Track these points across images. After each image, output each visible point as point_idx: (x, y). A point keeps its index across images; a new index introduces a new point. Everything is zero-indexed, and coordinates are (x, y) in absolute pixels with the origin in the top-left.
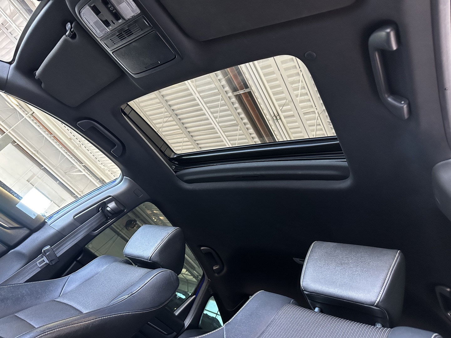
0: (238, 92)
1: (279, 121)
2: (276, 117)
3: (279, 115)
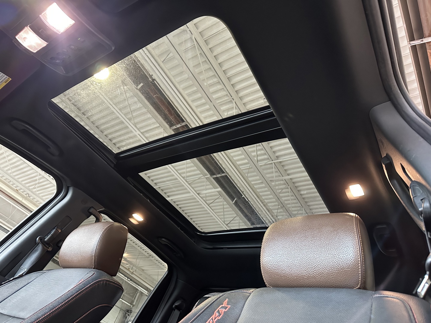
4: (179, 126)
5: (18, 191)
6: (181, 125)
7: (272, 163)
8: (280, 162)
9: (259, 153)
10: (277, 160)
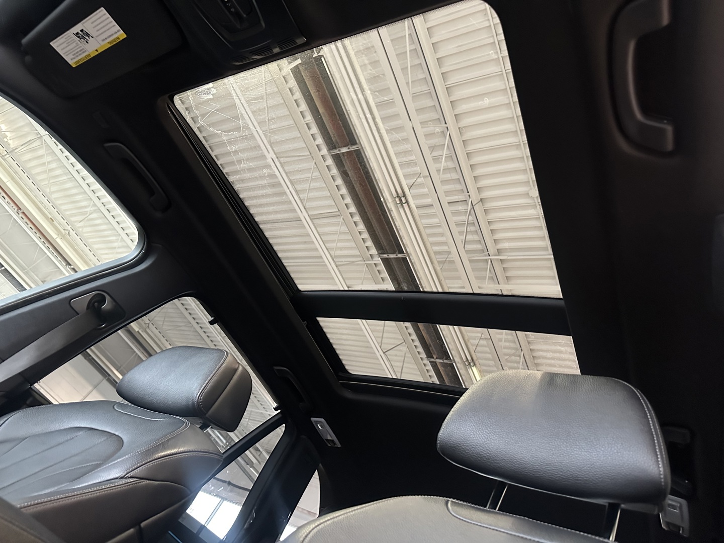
0: (337, 150)
1: (405, 205)
2: (401, 200)
3: (404, 196)
4: (344, 150)
5: (53, 221)
6: (349, 150)
7: (486, 261)
8: (501, 260)
9: (469, 237)
10: (497, 256)
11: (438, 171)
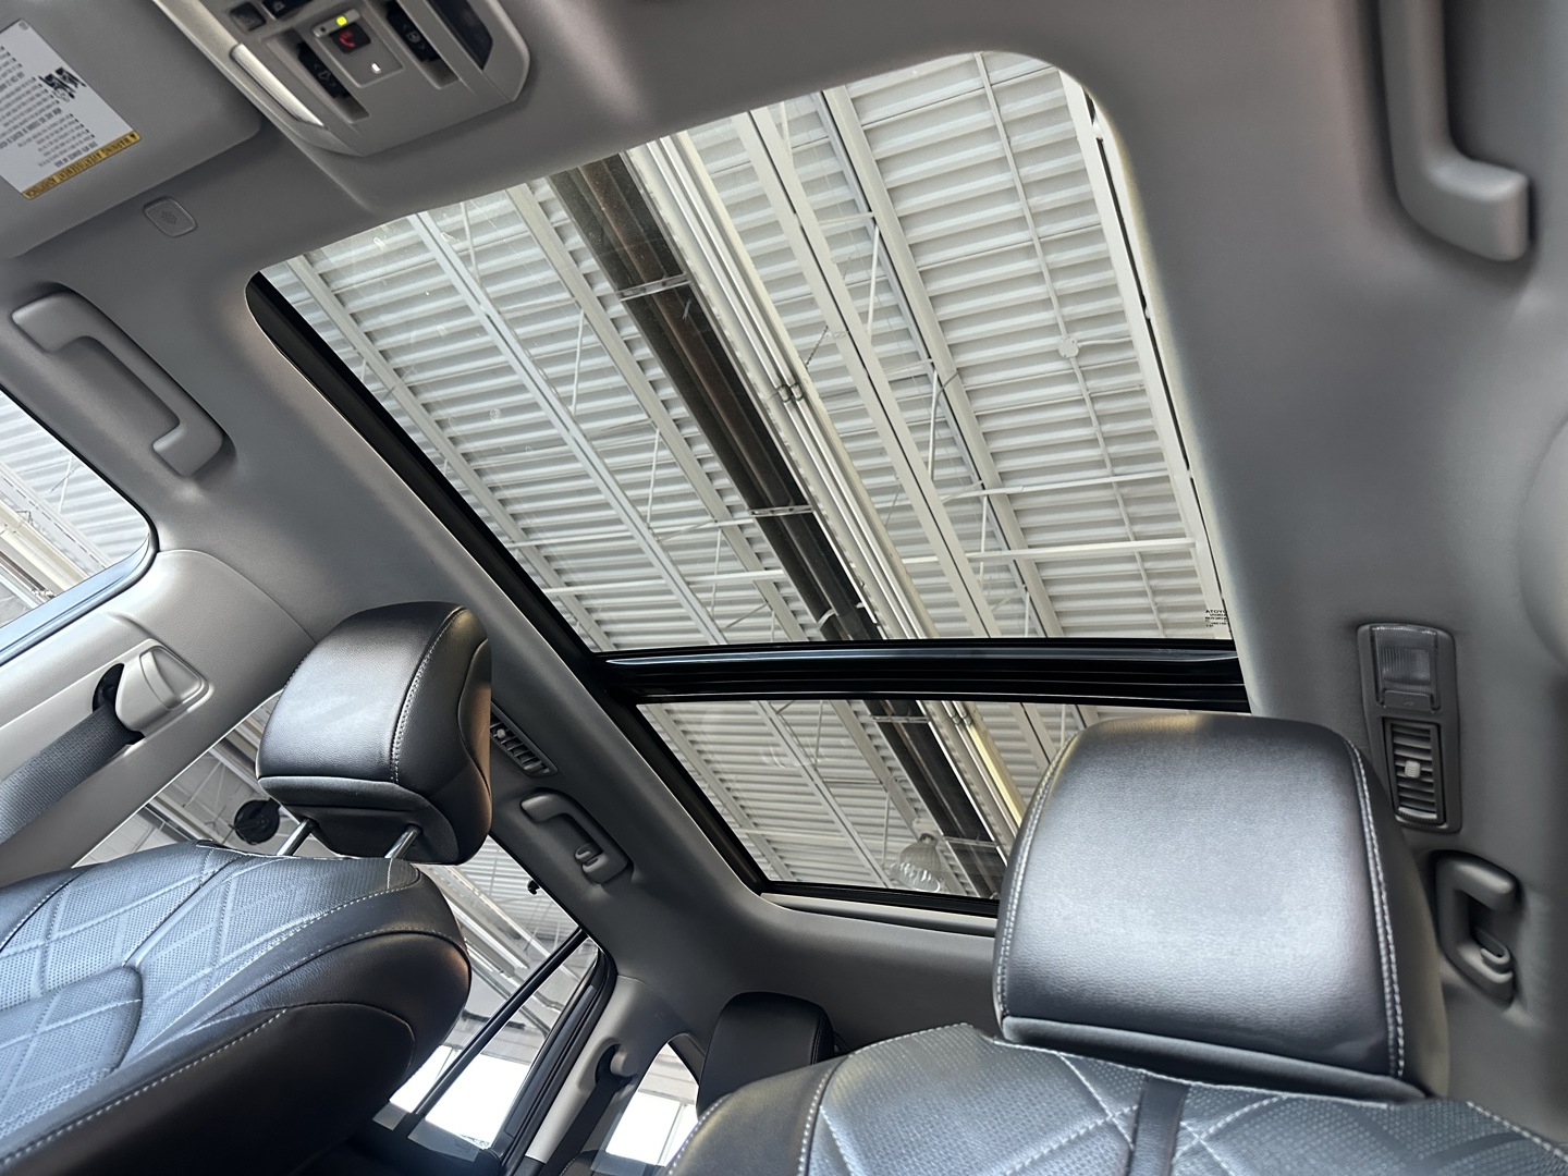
0: (638, 286)
1: (801, 404)
2: (790, 393)
3: (798, 382)
11: (864, 316)
